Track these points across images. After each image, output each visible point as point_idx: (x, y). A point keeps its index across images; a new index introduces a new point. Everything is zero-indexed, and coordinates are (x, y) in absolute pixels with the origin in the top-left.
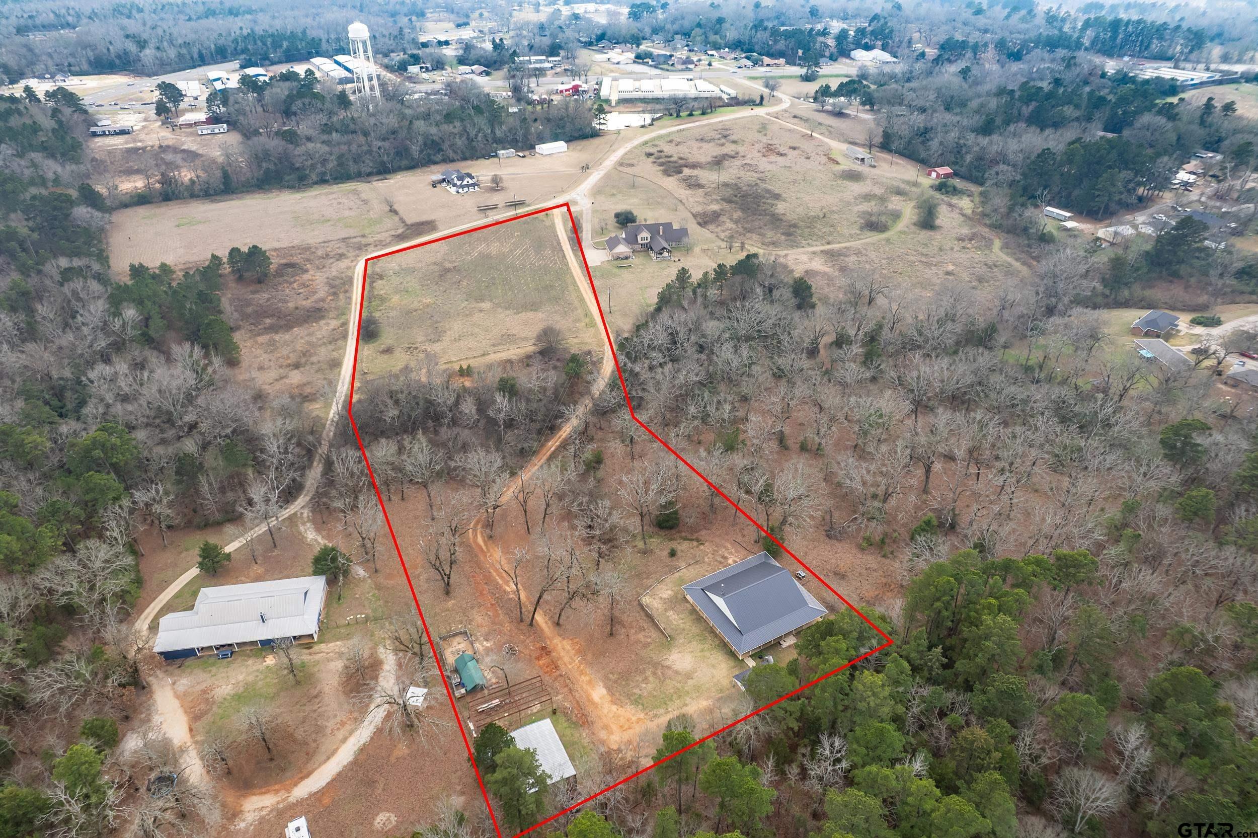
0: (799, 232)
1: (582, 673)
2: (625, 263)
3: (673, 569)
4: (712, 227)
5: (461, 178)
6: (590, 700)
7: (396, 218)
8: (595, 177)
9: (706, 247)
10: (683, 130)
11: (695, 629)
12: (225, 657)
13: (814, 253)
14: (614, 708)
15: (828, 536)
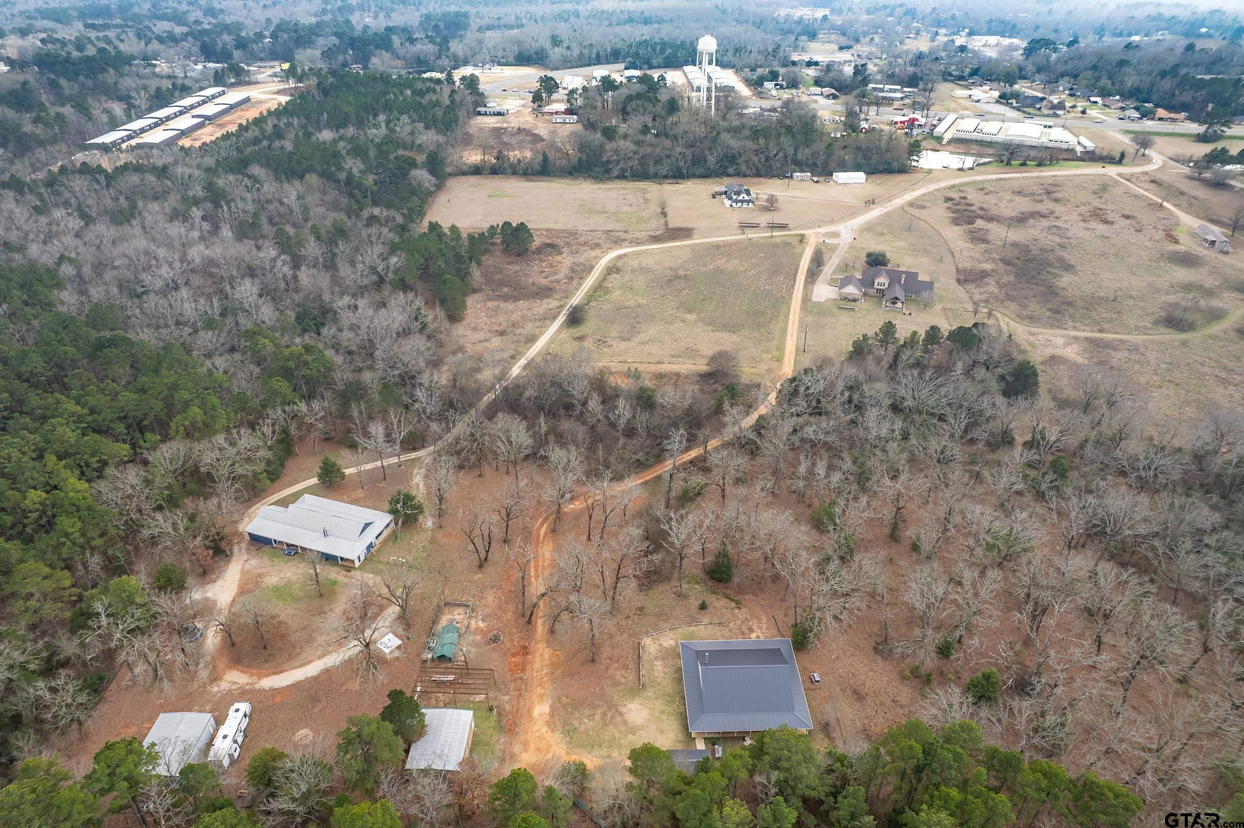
0: (1071, 311)
1: (541, 685)
2: (851, 305)
3: (693, 621)
4: (970, 287)
5: (738, 193)
6: (530, 713)
7: (663, 221)
8: (876, 212)
9: (949, 306)
10: (1004, 179)
11: (669, 689)
12: (289, 554)
13: (1076, 338)
14: (545, 729)
15: (875, 648)
